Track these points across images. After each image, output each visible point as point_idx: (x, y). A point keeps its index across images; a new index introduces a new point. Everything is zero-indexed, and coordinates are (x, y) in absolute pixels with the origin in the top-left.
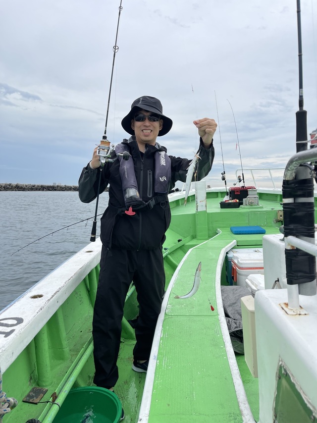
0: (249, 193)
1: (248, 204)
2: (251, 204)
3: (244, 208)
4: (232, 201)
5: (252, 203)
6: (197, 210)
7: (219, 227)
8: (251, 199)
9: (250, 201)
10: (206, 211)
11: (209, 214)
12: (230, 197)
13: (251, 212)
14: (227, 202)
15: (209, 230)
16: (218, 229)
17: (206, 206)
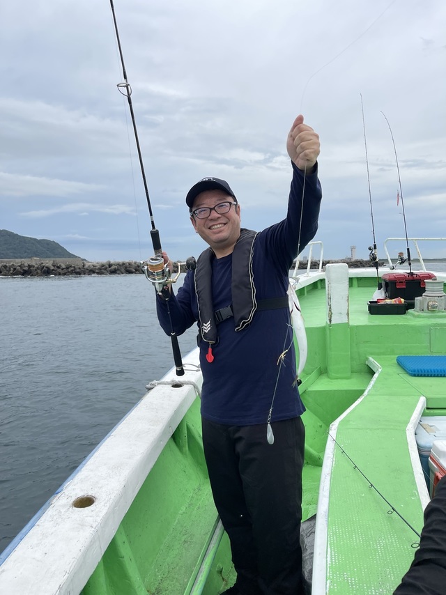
0: (428, 287)
1: (425, 308)
2: (431, 309)
3: (418, 317)
4: (392, 301)
5: (434, 307)
6: (330, 320)
7: (372, 354)
8: (433, 299)
9: (431, 303)
10: (348, 323)
11: (352, 328)
12: (386, 291)
13: (435, 325)
14: (382, 303)
15: (352, 358)
16: (371, 358)
17: (348, 314)
